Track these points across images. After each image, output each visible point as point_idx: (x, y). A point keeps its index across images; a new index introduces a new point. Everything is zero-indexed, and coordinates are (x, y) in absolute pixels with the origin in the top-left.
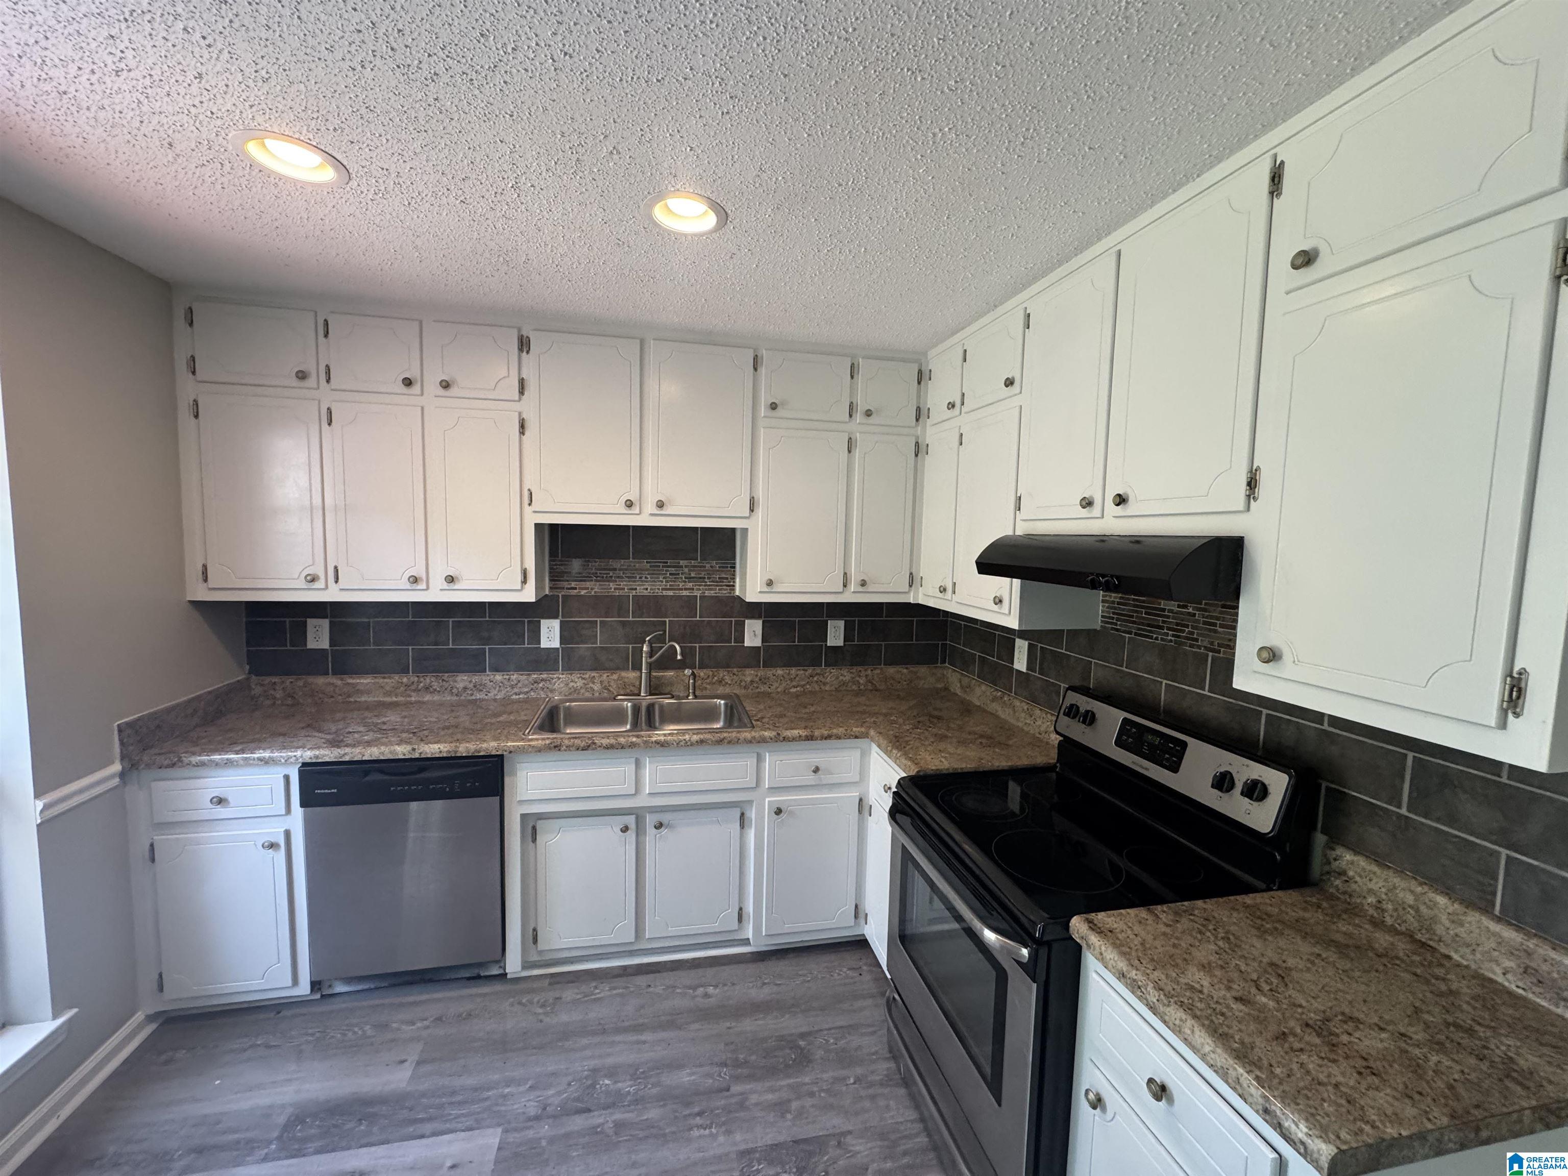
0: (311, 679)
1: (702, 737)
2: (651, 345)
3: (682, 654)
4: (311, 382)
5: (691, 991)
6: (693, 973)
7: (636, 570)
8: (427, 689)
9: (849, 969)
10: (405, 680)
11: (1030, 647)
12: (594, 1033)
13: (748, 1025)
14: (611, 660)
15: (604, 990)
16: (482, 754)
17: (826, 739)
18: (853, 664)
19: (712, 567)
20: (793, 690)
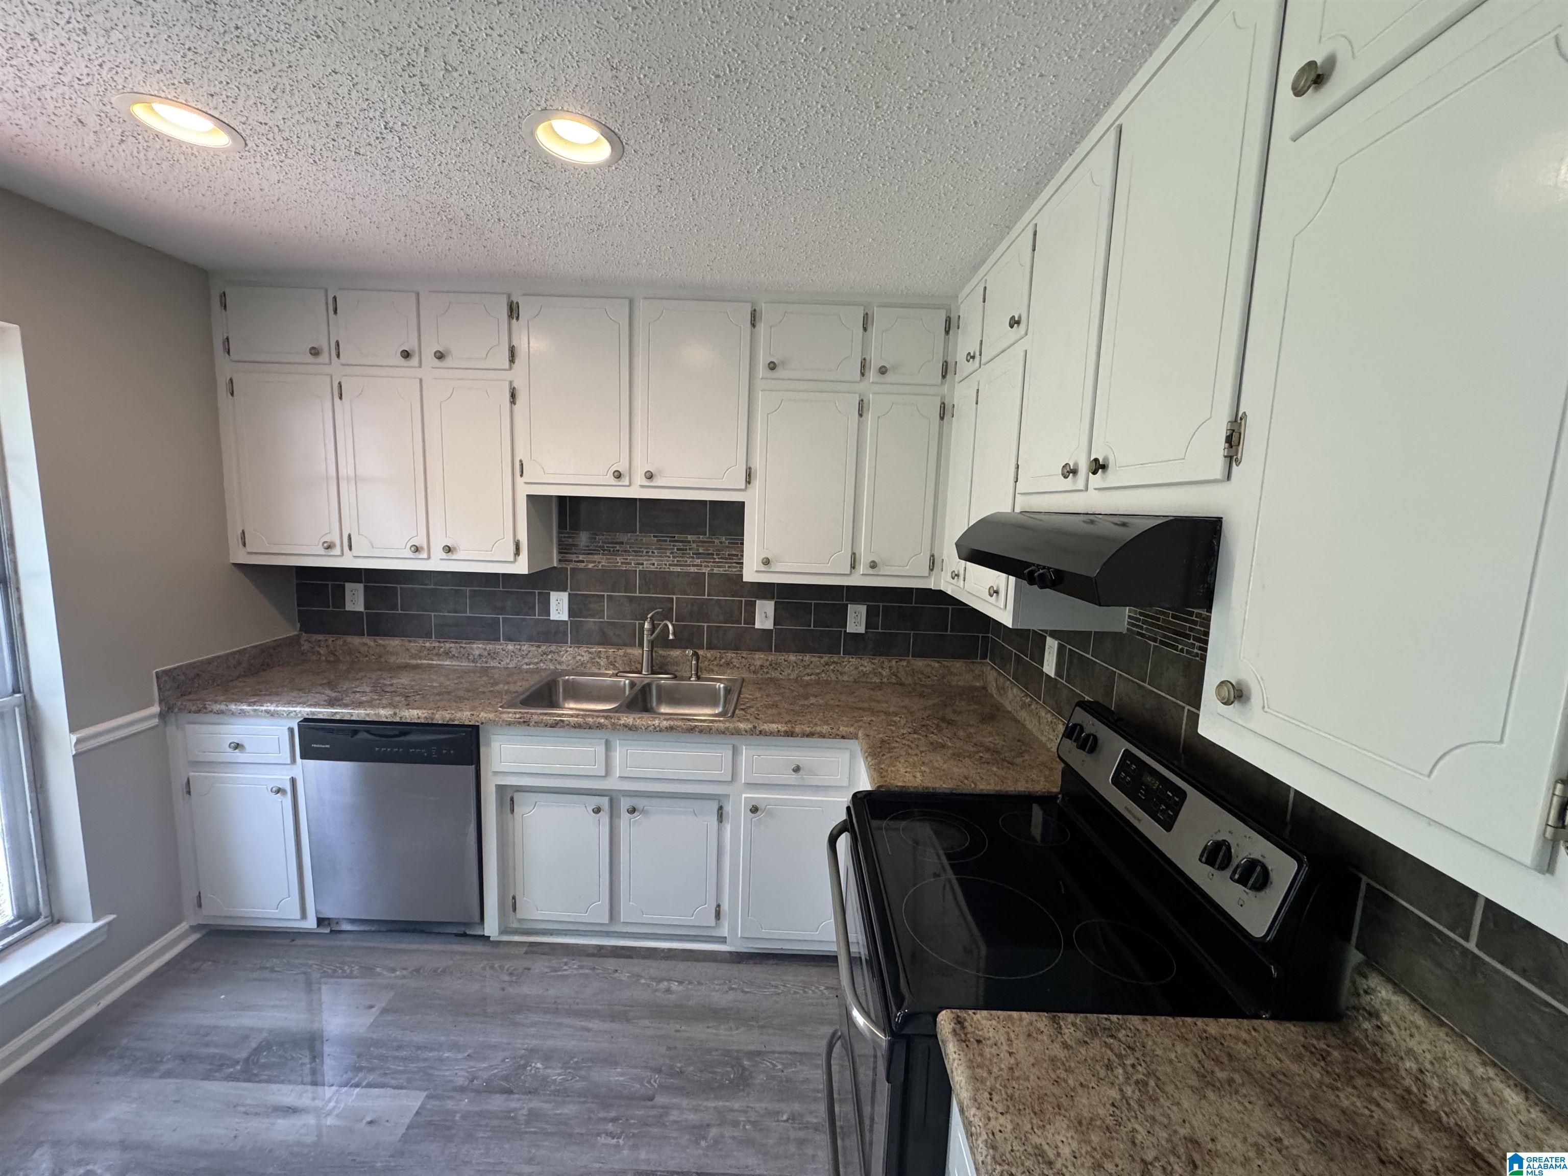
0: (349, 639)
1: (672, 723)
2: (641, 306)
3: (674, 634)
4: (324, 358)
5: (654, 984)
6: (664, 964)
7: (643, 544)
8: (447, 653)
9: (827, 988)
10: (428, 644)
11: (1061, 649)
12: (546, 1012)
13: (700, 1032)
14: (619, 636)
15: (572, 967)
16: (456, 723)
17: (808, 736)
18: (875, 654)
19: (721, 543)
20: (807, 678)
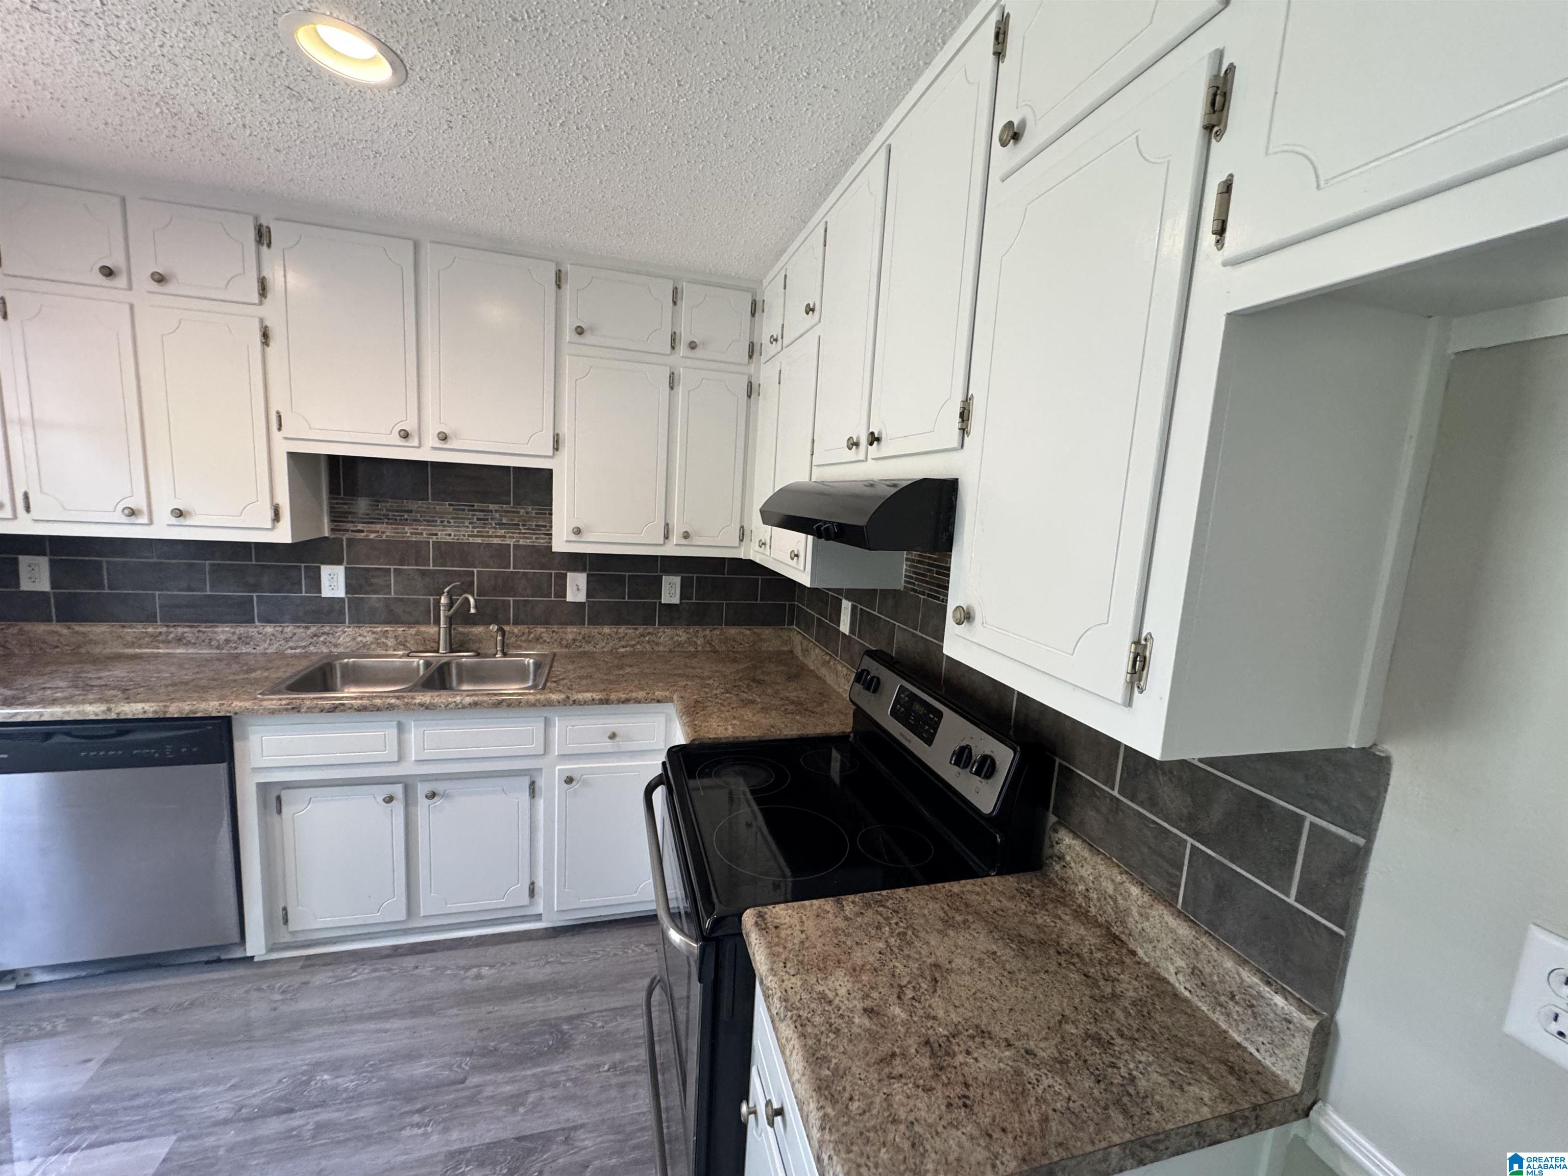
0: (27, 626)
1: (476, 699)
2: (428, 250)
3: (476, 607)
5: (462, 972)
6: (472, 952)
7: (436, 513)
9: (646, 945)
10: (150, 630)
11: (854, 608)
12: (331, 1022)
13: (515, 1010)
14: (410, 613)
15: (363, 973)
16: (199, 715)
17: (623, 702)
18: (689, 624)
19: (527, 513)
20: (622, 650)
